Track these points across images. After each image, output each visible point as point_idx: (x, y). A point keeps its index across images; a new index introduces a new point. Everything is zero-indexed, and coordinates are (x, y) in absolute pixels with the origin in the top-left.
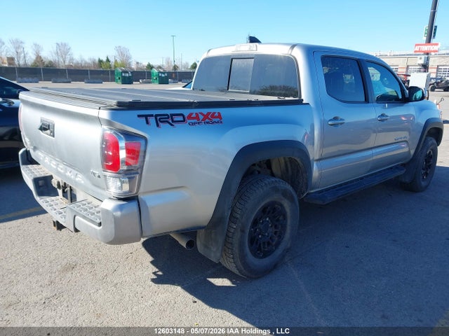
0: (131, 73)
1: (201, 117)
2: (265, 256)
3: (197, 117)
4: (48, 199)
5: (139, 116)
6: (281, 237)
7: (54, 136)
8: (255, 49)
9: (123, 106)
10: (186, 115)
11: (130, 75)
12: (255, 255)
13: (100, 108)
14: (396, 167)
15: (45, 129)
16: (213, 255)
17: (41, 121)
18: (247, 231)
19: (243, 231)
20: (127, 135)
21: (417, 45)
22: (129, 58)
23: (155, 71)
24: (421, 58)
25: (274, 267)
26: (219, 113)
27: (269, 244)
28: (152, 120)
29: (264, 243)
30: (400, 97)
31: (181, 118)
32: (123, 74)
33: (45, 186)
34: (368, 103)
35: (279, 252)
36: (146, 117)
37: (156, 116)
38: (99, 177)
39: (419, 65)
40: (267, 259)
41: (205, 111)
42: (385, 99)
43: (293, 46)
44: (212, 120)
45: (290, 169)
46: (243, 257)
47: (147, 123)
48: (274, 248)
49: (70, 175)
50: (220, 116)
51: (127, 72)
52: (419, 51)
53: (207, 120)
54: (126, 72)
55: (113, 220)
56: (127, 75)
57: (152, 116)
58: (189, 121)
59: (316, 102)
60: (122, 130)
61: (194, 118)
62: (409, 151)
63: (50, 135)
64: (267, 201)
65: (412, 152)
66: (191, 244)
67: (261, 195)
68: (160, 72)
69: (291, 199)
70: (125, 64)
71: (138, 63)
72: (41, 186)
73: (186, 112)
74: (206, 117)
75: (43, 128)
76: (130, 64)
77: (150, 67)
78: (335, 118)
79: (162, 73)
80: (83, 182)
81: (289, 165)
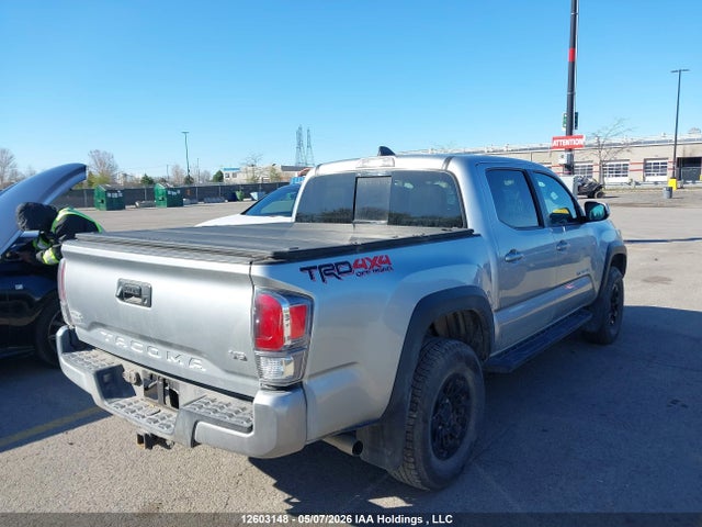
0: (122, 191)
1: (368, 264)
2: (448, 457)
3: (364, 265)
4: (122, 401)
5: (302, 270)
6: (464, 425)
7: (150, 305)
8: (391, 164)
9: (281, 258)
10: (352, 263)
11: (121, 195)
12: (439, 456)
13: (251, 263)
14: (579, 312)
15: (128, 296)
16: (387, 461)
17: (120, 284)
18: (430, 420)
19: (425, 421)
20: (290, 296)
21: (554, 139)
22: (113, 168)
23: (161, 187)
24: (562, 157)
25: (462, 469)
26: (387, 257)
27: (452, 437)
28: (316, 273)
29: (446, 437)
30: (574, 216)
31: (346, 268)
32: (109, 195)
33: (113, 382)
34: (544, 227)
35: (464, 448)
36: (309, 269)
37: (320, 267)
38: (245, 359)
39: (561, 165)
40: (452, 459)
41: (371, 255)
42: (558, 221)
43: (448, 159)
44: (381, 266)
45: (462, 326)
46: (427, 460)
47: (312, 278)
48: (458, 442)
49: (175, 361)
50: (388, 261)
51: (116, 191)
52: (559, 147)
53: (375, 268)
54: (113, 191)
55: (275, 420)
56: (115, 195)
57: (315, 268)
58: (356, 271)
59: (488, 232)
60: (282, 291)
61: (361, 266)
62: (593, 288)
63: (142, 304)
64: (450, 373)
65: (597, 290)
66: (358, 448)
67: (443, 366)
68: (169, 189)
69: (475, 369)
70: (107, 177)
71: (125, 175)
72: (107, 384)
73: (351, 259)
74: (373, 262)
75: (124, 295)
76: (114, 177)
77: (148, 181)
78: (513, 252)
79: (172, 189)
80: (204, 370)
81: (461, 321)
